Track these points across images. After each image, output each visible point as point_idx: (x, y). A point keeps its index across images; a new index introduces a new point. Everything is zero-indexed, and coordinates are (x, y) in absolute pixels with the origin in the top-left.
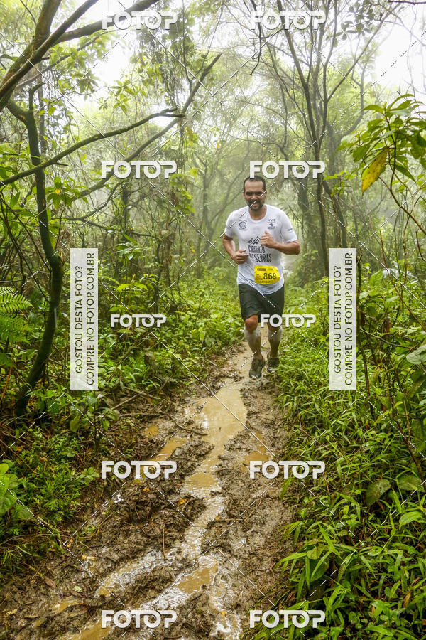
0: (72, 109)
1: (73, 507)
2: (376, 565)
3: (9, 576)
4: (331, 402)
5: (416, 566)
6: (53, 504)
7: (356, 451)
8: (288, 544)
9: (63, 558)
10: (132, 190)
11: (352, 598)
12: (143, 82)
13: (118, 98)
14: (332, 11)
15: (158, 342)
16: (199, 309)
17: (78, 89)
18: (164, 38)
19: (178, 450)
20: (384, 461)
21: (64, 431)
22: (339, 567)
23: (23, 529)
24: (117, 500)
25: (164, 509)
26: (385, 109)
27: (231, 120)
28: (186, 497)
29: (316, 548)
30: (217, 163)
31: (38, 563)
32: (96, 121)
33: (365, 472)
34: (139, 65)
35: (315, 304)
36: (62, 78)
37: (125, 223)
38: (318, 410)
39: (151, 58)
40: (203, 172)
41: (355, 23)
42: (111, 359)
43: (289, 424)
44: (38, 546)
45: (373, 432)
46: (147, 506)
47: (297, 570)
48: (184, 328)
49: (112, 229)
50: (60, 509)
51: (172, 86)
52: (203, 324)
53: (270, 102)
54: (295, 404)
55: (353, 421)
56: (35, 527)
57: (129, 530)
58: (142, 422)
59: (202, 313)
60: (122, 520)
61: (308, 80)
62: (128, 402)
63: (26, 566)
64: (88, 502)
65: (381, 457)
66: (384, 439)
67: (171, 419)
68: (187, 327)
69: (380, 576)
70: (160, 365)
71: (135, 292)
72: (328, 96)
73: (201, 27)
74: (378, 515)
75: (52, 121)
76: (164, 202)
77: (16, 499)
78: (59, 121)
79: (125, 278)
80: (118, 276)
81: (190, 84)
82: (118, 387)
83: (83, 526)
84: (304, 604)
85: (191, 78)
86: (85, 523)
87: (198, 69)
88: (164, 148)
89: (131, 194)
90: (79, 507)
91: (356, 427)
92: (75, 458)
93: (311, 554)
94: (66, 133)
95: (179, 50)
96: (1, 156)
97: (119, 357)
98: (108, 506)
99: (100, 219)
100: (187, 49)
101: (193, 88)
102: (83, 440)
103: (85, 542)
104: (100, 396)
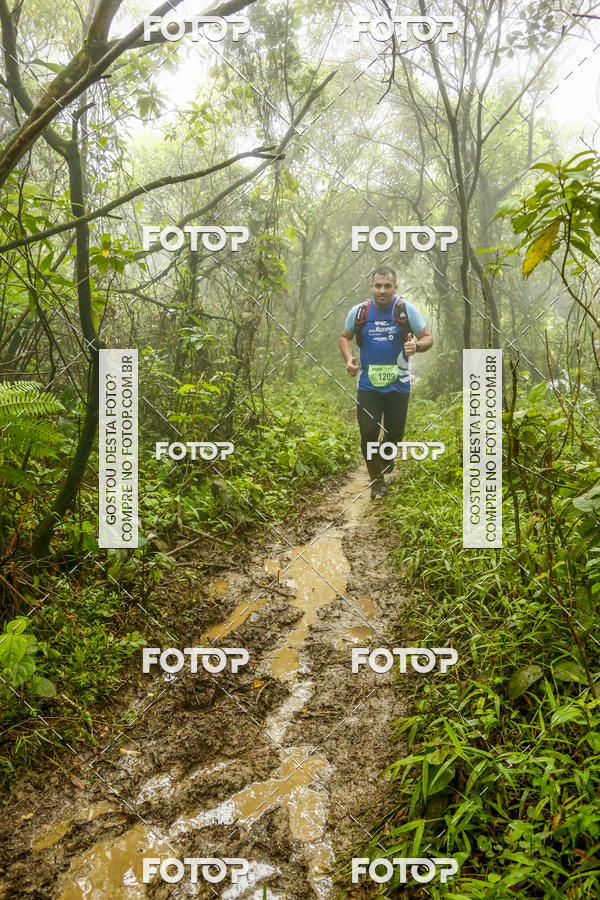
0: (125, 138)
1: (110, 684)
2: (518, 777)
3: (22, 770)
5: (570, 780)
6: (83, 678)
7: (498, 626)
8: (399, 746)
9: (95, 751)
10: (204, 253)
11: (483, 817)
12: (226, 103)
13: (193, 126)
14: (494, 16)
15: (231, 467)
16: (290, 423)
17: (137, 112)
18: (258, 44)
19: (254, 615)
20: (535, 640)
21: (98, 582)
22: (467, 777)
23: (43, 710)
25: (232, 692)
26: (559, 168)
27: (345, 162)
28: (264, 679)
29: (438, 750)
30: (323, 222)
31: (61, 755)
32: (158, 155)
33: (509, 654)
34: (221, 80)
35: (452, 424)
36: (113, 92)
37: (193, 299)
38: (448, 569)
39: (238, 71)
40: (304, 233)
41: (527, 35)
42: (166, 487)
43: (407, 587)
44: (62, 734)
45: (523, 601)
46: (210, 687)
47: (412, 780)
48: (267, 449)
49: (173, 308)
50: (92, 685)
51: (266, 113)
52: (295, 445)
53: (401, 138)
54: (418, 560)
55: (496, 585)
56: (58, 708)
57: (184, 717)
58: (205, 574)
59: (294, 430)
60: (176, 704)
61: (457, 113)
62: (187, 547)
63: (45, 758)
64: (131, 678)
65: (532, 636)
66: (538, 612)
67: (245, 572)
68: (271, 448)
69: (522, 792)
70: (233, 497)
71: (202, 397)
72: (484, 134)
73: (309, 30)
74: (523, 712)
76: (248, 273)
77: (35, 668)
78: (107, 154)
79: (189, 375)
80: (178, 371)
81: (292, 109)
82: (175, 525)
83: (123, 710)
84: (419, 824)
85: (293, 103)
86: (125, 706)
87: (304, 90)
88: (251, 197)
89: (201, 260)
90: (117, 684)
91: (500, 594)
92: (113, 619)
93: (432, 758)
94: (116, 170)
95: (279, 61)
96: (31, 201)
97: (178, 485)
98: (156, 685)
99: (158, 293)
100: (290, 60)
101: (296, 116)
102: (125, 595)
103: (125, 731)
104: (152, 536)
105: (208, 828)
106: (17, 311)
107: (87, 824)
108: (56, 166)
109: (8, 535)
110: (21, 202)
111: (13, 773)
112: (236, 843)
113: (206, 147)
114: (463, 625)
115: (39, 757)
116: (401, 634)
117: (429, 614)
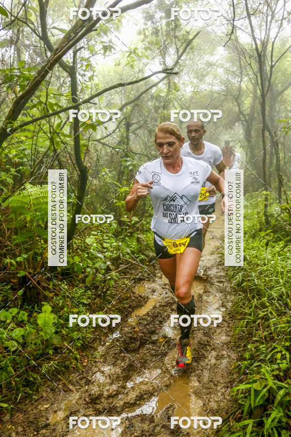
0: (94, 65)
1: (88, 338)
3: (45, 381)
4: (267, 279)
6: (75, 335)
7: (284, 315)
8: (235, 376)
9: (81, 372)
10: (133, 122)
11: (284, 420)
12: (145, 48)
13: (129, 59)
17: (102, 51)
18: (161, 18)
21: (81, 285)
22: (275, 397)
23: (55, 350)
24: (117, 335)
25: (149, 343)
27: (201, 77)
28: (164, 337)
29: (259, 382)
31: (64, 374)
32: (110, 74)
34: (142, 36)
36: (90, 43)
37: (127, 145)
38: (257, 283)
39: (151, 32)
42: (114, 237)
43: (235, 292)
44: (64, 363)
46: (137, 341)
47: (242, 395)
49: (118, 148)
50: (79, 339)
51: (163, 53)
53: (228, 66)
54: (241, 277)
55: (283, 292)
56: (62, 350)
57: (125, 356)
58: (134, 282)
60: (121, 349)
61: (261, 52)
62: (125, 268)
63: (56, 375)
64: (98, 335)
67: (154, 281)
70: (148, 244)
72: (273, 64)
75: (82, 72)
78: (86, 73)
79: (125, 183)
80: (119, 180)
81: (178, 50)
82: (119, 257)
83: (94, 351)
84: (250, 422)
85: (178, 47)
86: (96, 349)
87: (183, 41)
88: (155, 95)
89: (131, 126)
90: (91, 338)
91: (284, 297)
92: (89, 304)
93: (256, 386)
94: (90, 81)
95: (171, 27)
96: (52, 95)
97: (120, 237)
98: (111, 339)
99: (110, 141)
100: (176, 26)
101: (179, 54)
102: (94, 292)
103: (95, 362)
104: (109, 263)
105: (138, 415)
106: (43, 150)
107: (77, 411)
108: (62, 79)
109: (37, 260)
110: (47, 95)
111: (40, 382)
112: (153, 424)
113: (135, 70)
114: (265, 313)
115: (53, 374)
116: (233, 316)
117: (247, 306)
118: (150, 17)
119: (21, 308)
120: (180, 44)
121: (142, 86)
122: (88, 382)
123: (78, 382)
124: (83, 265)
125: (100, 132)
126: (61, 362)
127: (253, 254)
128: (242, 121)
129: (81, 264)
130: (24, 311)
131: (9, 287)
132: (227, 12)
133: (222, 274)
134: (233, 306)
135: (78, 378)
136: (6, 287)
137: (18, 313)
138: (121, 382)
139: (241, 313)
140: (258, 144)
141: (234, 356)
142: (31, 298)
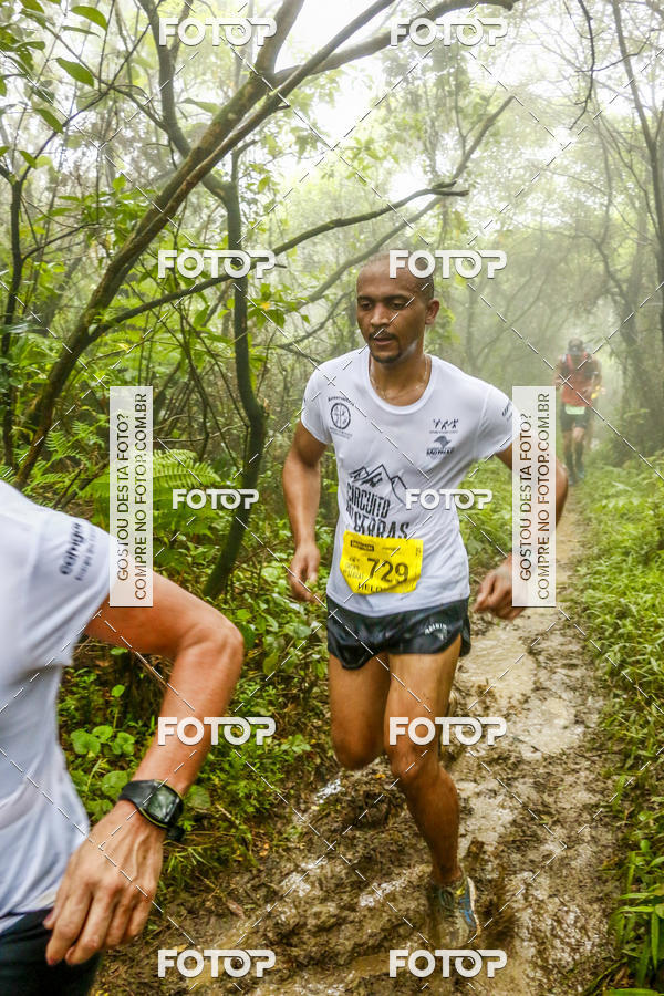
0: (276, 178)
1: (270, 794)
3: (174, 891)
6: (242, 787)
9: (255, 872)
12: (389, 137)
13: (356, 163)
17: (296, 148)
18: (424, 70)
21: (253, 674)
23: (197, 821)
24: (335, 789)
27: (517, 197)
31: (216, 875)
32: (312, 196)
34: (383, 112)
38: (656, 669)
39: (402, 101)
43: (605, 689)
44: (218, 851)
46: (382, 801)
50: (251, 796)
51: (431, 148)
53: (578, 170)
54: (619, 655)
56: (213, 821)
57: (354, 837)
60: (345, 821)
61: (656, 138)
64: (292, 788)
75: (249, 195)
81: (463, 139)
83: (284, 825)
85: (464, 132)
86: (289, 821)
87: (475, 118)
88: (413, 241)
90: (278, 794)
93: (662, 911)
94: (268, 215)
95: (447, 88)
98: (321, 797)
99: (313, 347)
100: (459, 86)
101: (468, 148)
102: (283, 689)
103: (288, 850)
104: (315, 624)
106: (164, 370)
108: (206, 213)
111: (165, 894)
113: (367, 187)
115: (193, 877)
116: (602, 745)
117: (634, 722)
118: (399, 69)
119: (120, 726)
120: (469, 127)
121: (385, 224)
122: (273, 896)
123: (248, 895)
124: (256, 629)
125: (292, 328)
126: (211, 849)
127: (645, 602)
128: (613, 295)
129: (253, 627)
130: (125, 731)
131: (92, 678)
132: (575, 50)
133: (575, 647)
134: (601, 723)
135: (249, 885)
136: (86, 678)
137: (114, 737)
138: (345, 897)
139: (622, 740)
140: (652, 346)
141: (607, 837)
142: (142, 701)
